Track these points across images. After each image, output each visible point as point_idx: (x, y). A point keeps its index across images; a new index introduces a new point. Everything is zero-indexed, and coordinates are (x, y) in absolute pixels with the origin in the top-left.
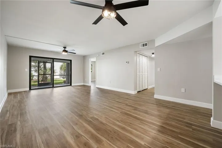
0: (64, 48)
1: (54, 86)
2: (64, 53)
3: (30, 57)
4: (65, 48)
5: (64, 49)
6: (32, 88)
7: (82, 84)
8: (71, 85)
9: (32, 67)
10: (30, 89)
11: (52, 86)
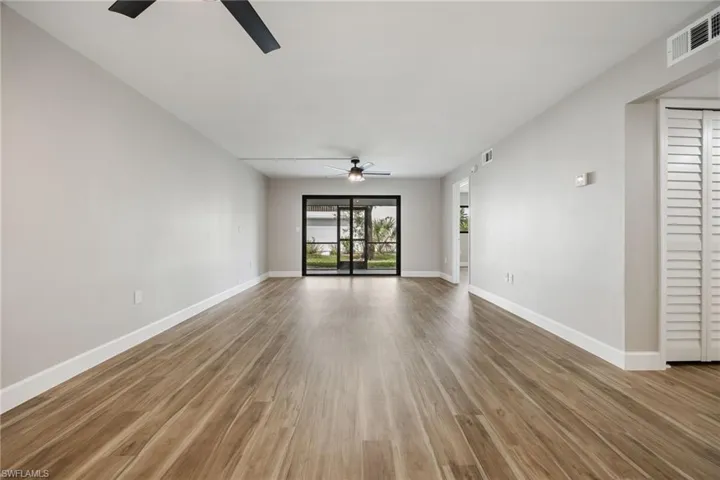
0: (352, 161)
1: (355, 272)
2: (354, 178)
3: (305, 198)
4: (355, 161)
5: (353, 165)
6: (308, 272)
7: (435, 274)
8: (398, 274)
9: (341, 222)
10: (304, 274)
11: (348, 272)
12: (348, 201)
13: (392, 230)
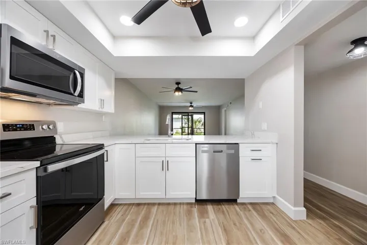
3: (172, 113)
12: (187, 114)
13: (201, 123)
